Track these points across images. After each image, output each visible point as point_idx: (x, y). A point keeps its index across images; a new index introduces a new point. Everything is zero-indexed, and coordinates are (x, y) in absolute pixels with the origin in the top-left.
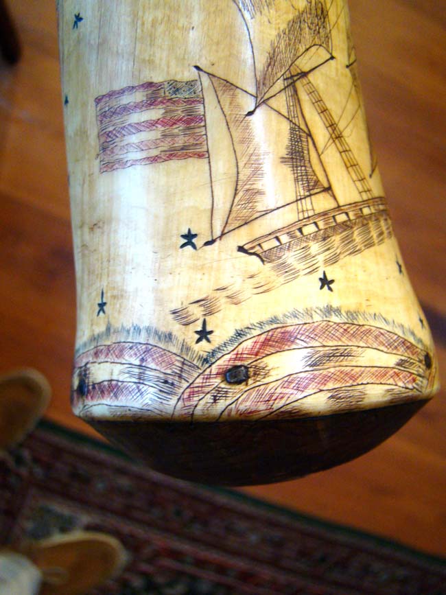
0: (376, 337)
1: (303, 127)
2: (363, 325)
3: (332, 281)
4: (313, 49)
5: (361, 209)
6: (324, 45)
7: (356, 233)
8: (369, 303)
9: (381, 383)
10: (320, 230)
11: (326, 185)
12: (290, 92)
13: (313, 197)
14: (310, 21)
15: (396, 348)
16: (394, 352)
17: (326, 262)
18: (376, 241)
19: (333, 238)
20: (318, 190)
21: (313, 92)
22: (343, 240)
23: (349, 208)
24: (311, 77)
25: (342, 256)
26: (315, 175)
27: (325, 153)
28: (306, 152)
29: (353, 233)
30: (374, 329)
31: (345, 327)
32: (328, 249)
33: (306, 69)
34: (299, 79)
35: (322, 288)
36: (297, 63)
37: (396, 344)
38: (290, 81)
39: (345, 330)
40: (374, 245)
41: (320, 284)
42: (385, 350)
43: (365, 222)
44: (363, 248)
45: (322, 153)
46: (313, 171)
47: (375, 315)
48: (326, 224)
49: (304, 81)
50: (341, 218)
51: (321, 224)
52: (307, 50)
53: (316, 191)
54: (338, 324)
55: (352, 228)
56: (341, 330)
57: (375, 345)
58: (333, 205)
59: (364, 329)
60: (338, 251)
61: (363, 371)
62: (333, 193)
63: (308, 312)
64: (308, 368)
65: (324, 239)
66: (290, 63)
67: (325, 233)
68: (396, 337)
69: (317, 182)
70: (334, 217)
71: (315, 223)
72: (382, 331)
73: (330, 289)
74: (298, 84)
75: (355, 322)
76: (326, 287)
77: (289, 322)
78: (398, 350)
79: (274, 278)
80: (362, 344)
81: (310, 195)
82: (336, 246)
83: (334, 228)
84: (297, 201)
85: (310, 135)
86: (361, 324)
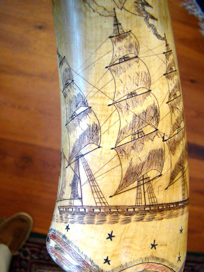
0: (72, 253)
1: (78, 175)
2: (70, 247)
3: (69, 229)
4: (89, 145)
5: (93, 210)
6: (95, 143)
7: (86, 217)
8: (76, 241)
9: (68, 267)
10: (73, 211)
11: (80, 197)
12: (77, 162)
13: (75, 200)
14: (88, 134)
15: (78, 261)
16: (77, 261)
17: (70, 222)
18: (95, 223)
19: (76, 216)
20: (77, 198)
21: (85, 162)
22: (79, 217)
23: (87, 207)
24: (85, 156)
25: (76, 222)
26: (78, 193)
27: (84, 186)
28: (77, 184)
29: (84, 216)
30: (73, 250)
31: (65, 244)
32: (73, 218)
33: (84, 154)
34: (80, 157)
35: (66, 229)
36: (81, 151)
37: (79, 260)
38: (77, 158)
39: (65, 245)
40: (93, 223)
41: (66, 227)
42: (74, 259)
43: (93, 214)
44: (86, 223)
45: (82, 185)
46: (77, 191)
47: (76, 246)
48: (75, 210)
49: (82, 158)
50: (82, 210)
51: (74, 210)
52: (85, 146)
53: (76, 198)
54: (64, 242)
55: (85, 215)
56: (64, 244)
57: (71, 255)
58: (80, 204)
59: (70, 248)
60: (75, 220)
61: (64, 260)
62: (82, 200)
63: (60, 234)
64: (54, 248)
65: (73, 215)
66: (78, 151)
67: (74, 213)
68: (80, 257)
69: (77, 195)
70: (79, 209)
71: (72, 209)
72: (75, 252)
73: (68, 231)
74: (80, 159)
75: (69, 244)
76: (67, 230)
77: (57, 233)
78: (79, 262)
79: (59, 219)
80: (67, 252)
81: (74, 199)
82: (75, 218)
83: (77, 212)
84: (70, 199)
85: (79, 178)
86: (70, 246)
